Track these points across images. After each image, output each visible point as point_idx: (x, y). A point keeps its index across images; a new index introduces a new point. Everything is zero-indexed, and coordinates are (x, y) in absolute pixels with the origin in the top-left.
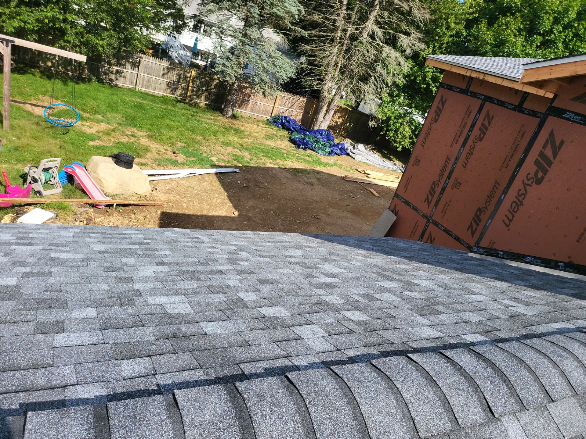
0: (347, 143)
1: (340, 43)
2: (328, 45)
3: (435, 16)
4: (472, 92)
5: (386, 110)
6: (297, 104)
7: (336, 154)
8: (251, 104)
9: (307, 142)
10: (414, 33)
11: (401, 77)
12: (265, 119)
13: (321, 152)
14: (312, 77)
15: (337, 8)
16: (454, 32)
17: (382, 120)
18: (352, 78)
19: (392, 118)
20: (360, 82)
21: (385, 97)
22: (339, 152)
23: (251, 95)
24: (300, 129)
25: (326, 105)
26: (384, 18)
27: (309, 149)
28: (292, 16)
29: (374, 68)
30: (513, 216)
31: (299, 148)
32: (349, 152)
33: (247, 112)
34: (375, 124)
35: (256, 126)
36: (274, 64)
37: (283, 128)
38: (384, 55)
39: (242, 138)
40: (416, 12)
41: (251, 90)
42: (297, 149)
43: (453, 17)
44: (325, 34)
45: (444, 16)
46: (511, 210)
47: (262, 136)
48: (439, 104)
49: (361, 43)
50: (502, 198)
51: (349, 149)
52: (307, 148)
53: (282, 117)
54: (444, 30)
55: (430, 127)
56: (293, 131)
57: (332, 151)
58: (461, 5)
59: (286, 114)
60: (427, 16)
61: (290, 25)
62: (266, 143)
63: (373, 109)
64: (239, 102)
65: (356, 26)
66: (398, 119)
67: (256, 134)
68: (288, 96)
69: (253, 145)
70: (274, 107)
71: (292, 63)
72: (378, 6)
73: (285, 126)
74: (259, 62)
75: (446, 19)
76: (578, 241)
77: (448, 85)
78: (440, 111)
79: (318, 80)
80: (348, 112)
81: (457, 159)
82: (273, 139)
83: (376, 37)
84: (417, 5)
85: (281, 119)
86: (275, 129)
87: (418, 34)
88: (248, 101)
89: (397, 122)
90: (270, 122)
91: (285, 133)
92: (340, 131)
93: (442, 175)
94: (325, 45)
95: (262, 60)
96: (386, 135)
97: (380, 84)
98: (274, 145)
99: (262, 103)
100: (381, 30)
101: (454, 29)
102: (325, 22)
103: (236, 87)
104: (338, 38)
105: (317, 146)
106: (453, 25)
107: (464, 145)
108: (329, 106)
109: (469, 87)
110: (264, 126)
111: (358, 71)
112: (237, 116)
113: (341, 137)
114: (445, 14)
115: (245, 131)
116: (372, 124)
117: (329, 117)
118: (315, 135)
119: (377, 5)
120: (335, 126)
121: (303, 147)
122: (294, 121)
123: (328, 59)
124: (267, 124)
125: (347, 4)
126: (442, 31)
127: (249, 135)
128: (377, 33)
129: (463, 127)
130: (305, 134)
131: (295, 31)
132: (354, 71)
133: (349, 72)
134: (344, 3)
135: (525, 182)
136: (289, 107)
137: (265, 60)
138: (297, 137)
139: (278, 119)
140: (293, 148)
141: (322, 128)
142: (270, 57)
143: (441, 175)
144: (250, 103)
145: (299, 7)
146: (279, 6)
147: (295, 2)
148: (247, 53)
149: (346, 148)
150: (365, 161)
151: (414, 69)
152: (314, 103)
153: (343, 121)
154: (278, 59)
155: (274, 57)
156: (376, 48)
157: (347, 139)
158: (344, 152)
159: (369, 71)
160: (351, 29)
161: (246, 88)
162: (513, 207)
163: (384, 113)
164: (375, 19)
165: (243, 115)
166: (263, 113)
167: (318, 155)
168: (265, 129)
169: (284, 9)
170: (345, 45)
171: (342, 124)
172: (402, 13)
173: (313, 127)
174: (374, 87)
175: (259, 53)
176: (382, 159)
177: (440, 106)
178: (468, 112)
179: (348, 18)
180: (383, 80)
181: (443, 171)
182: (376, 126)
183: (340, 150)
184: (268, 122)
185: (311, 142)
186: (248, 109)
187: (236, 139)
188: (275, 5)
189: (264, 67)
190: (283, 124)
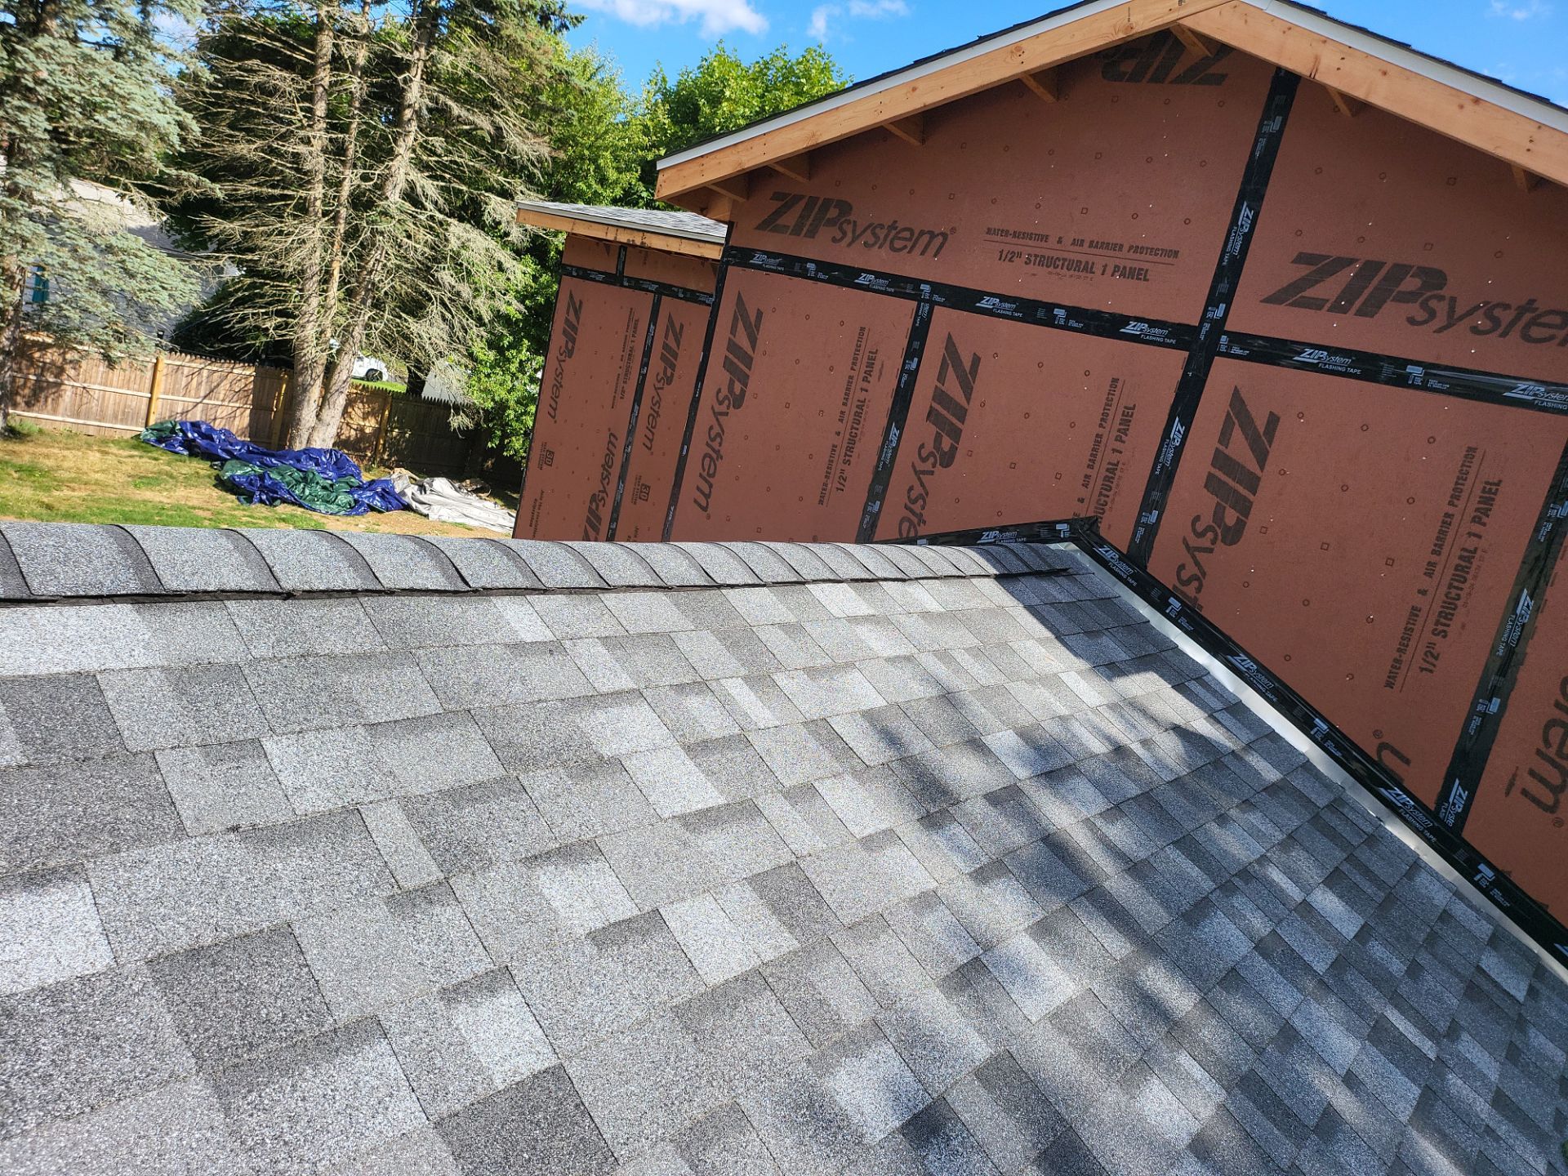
0: (402, 480)
1: (325, 214)
2: (290, 221)
3: (565, 151)
4: (630, 279)
5: (491, 384)
6: (225, 385)
7: (372, 509)
8: (69, 393)
9: (275, 484)
10: (522, 192)
11: (510, 297)
12: (128, 436)
13: (322, 508)
14: (261, 307)
15: (299, 124)
16: (619, 192)
17: (486, 411)
18: (378, 305)
19: (512, 403)
20: (403, 315)
21: (479, 349)
22: (377, 502)
23: (67, 367)
24: (249, 452)
25: (319, 382)
26: (435, 154)
27: (284, 501)
28: (163, 138)
29: (433, 276)
30: (711, 486)
31: (250, 500)
32: (408, 499)
33: (60, 418)
34: (467, 421)
35: (98, 455)
36: (126, 270)
37: (192, 454)
38: (454, 244)
39: (47, 489)
40: (512, 139)
41: (64, 353)
42: (246, 506)
43: (607, 154)
44: (277, 192)
45: (586, 153)
46: (705, 474)
47: (123, 478)
48: (568, 313)
49: (385, 214)
50: (684, 453)
51: (409, 492)
52: (277, 499)
53: (182, 424)
54: (594, 186)
55: (559, 370)
56: (226, 460)
57: (356, 501)
58: (621, 126)
59: (197, 416)
60: (546, 151)
61: (161, 166)
62: (139, 498)
63: (454, 381)
64: (27, 391)
65: (362, 171)
66: (526, 406)
67: (98, 476)
68: (193, 365)
69: (90, 504)
70: (150, 399)
71: (187, 268)
72: (414, 123)
73: (199, 448)
74: (72, 264)
75: (594, 161)
76: (821, 502)
77: (578, 269)
78: (575, 329)
79: (279, 313)
80: (390, 400)
81: (631, 431)
82: (159, 485)
83: (424, 200)
84: (515, 125)
85: (181, 430)
86: (165, 458)
87: (532, 193)
88: (58, 385)
89: (525, 413)
90: (147, 442)
91: (202, 467)
92: (375, 451)
93: (607, 476)
94: (281, 222)
95: (82, 260)
96: (502, 447)
97: (459, 318)
98: (165, 501)
99: (107, 389)
100: (435, 183)
101: (616, 182)
102: (270, 162)
103: (7, 343)
104: (318, 203)
105: (307, 492)
106: (612, 175)
107: (638, 400)
108: (326, 386)
109: (623, 269)
110: (127, 453)
111: (393, 287)
112: (25, 432)
113: (382, 468)
114: (590, 148)
115: (59, 468)
116: (457, 421)
117: (333, 414)
118: (299, 465)
119: (409, 120)
120: (358, 440)
121: (264, 497)
122: (227, 433)
123: (297, 256)
124: (134, 447)
125: (327, 116)
126: (589, 186)
127: (73, 480)
128: (423, 187)
129: (629, 359)
130: (263, 465)
131: (179, 181)
132: (381, 285)
133: (367, 290)
134: (318, 113)
135: (716, 410)
136: (202, 394)
137: (92, 258)
138: (239, 472)
139: (173, 431)
140: (230, 504)
141: (317, 444)
142: (109, 249)
143: (605, 478)
144: (67, 394)
145: (178, 114)
146: (112, 109)
147: (163, 103)
148: (29, 241)
149: (397, 490)
150: (459, 521)
151: (541, 280)
152: (282, 378)
153: (380, 423)
154: (136, 256)
155: (124, 251)
156: (431, 228)
157: (397, 470)
158: (393, 501)
159: (423, 286)
160: (351, 179)
161: (43, 347)
162: (706, 467)
163: (487, 391)
164: (413, 155)
165: (47, 427)
166: (116, 417)
167: (316, 516)
168: (130, 460)
169: (130, 118)
170: (342, 221)
171: (377, 432)
172: (481, 142)
173: (291, 444)
174: (443, 325)
175: (68, 241)
176: (506, 511)
177: (572, 318)
178: (632, 325)
179: (337, 151)
180: (466, 308)
181: (607, 466)
182: (471, 426)
183: (382, 497)
184: (139, 442)
185: (288, 484)
186: (61, 409)
187: (28, 492)
188: (102, 108)
189: (92, 279)
190: (189, 445)
